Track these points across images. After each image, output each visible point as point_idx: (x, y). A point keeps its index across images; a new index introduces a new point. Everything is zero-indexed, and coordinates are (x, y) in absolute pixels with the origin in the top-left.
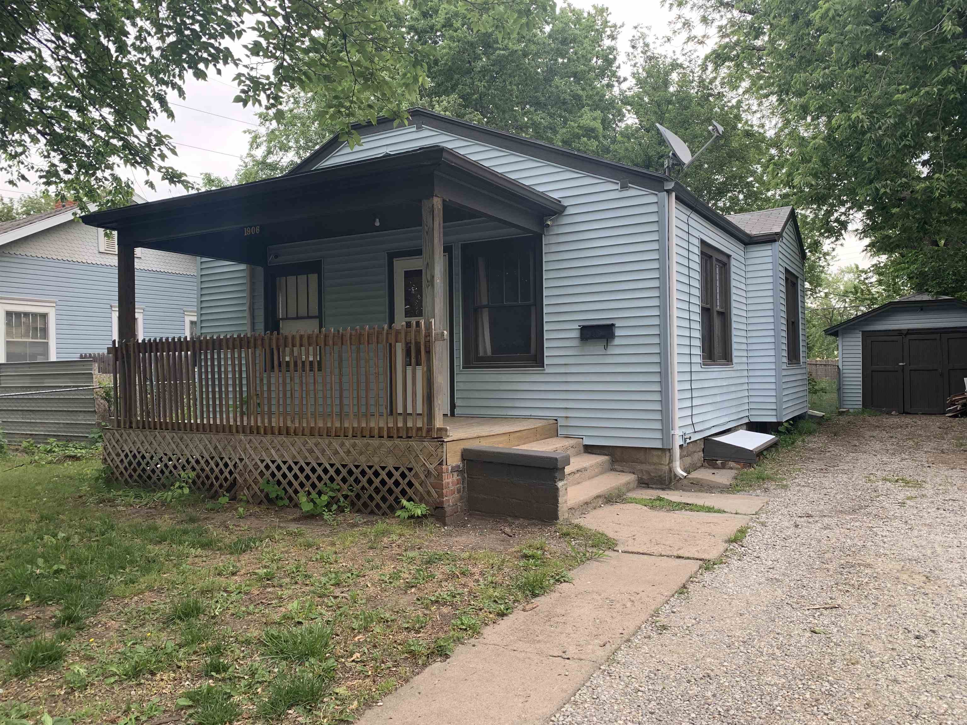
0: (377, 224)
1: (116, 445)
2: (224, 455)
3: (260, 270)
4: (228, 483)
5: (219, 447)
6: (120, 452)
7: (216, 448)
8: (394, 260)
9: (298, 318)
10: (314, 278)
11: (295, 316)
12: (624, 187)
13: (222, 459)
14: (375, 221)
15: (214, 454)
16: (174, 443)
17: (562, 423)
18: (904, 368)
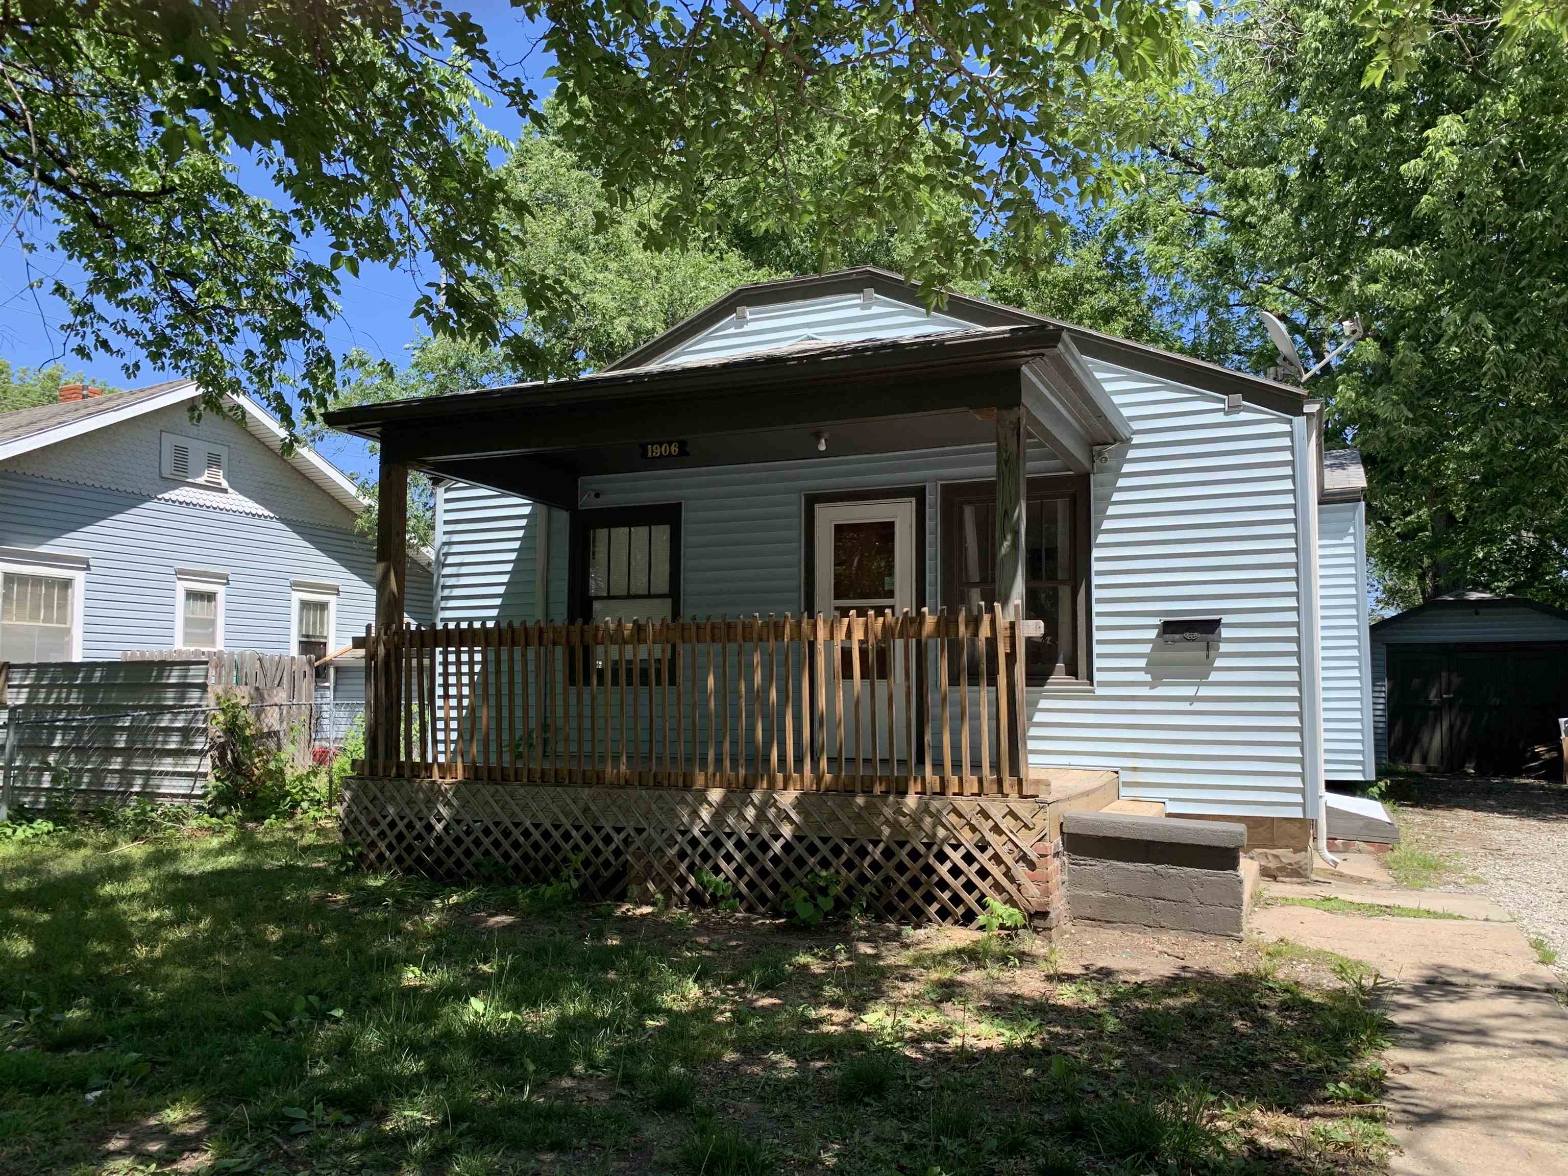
0: (822, 447)
1: (370, 806)
2: (603, 822)
3: (563, 517)
4: (612, 869)
5: (594, 808)
6: (379, 817)
7: (586, 810)
8: (817, 506)
9: (629, 597)
10: (662, 533)
11: (625, 593)
12: (1233, 409)
13: (598, 829)
14: (818, 442)
15: (582, 820)
16: (497, 802)
17: (1125, 777)
18: (1451, 703)
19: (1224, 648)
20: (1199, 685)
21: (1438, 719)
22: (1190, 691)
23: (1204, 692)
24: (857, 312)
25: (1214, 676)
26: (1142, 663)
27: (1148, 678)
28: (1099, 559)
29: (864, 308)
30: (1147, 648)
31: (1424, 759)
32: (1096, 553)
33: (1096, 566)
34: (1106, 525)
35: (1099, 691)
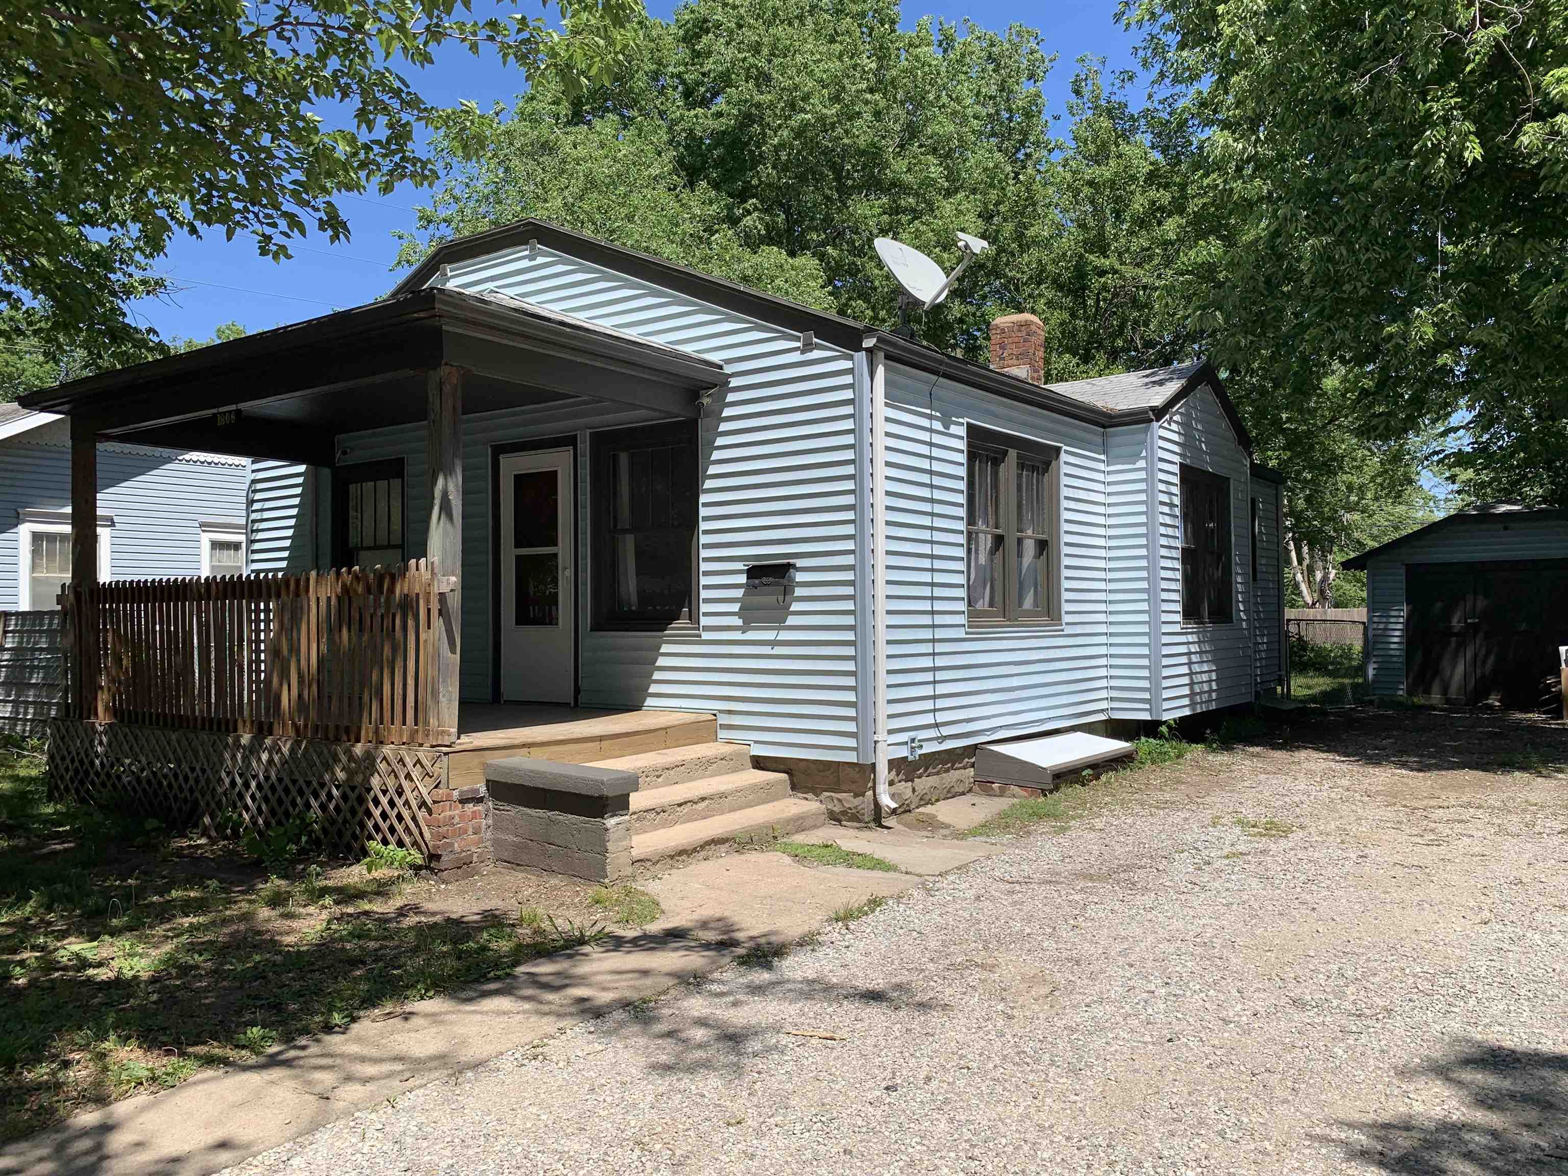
3: (326, 472)
8: (501, 457)
9: (375, 547)
10: (396, 487)
12: (808, 347)
17: (723, 719)
18: (1475, 628)
19: (799, 592)
20: (779, 629)
21: (1462, 645)
22: (770, 635)
23: (784, 636)
24: (525, 263)
25: (791, 621)
26: (736, 607)
27: (738, 622)
28: (705, 505)
29: (531, 258)
30: (739, 593)
31: (1445, 690)
32: (703, 499)
33: (703, 512)
34: (712, 470)
35: (706, 636)
